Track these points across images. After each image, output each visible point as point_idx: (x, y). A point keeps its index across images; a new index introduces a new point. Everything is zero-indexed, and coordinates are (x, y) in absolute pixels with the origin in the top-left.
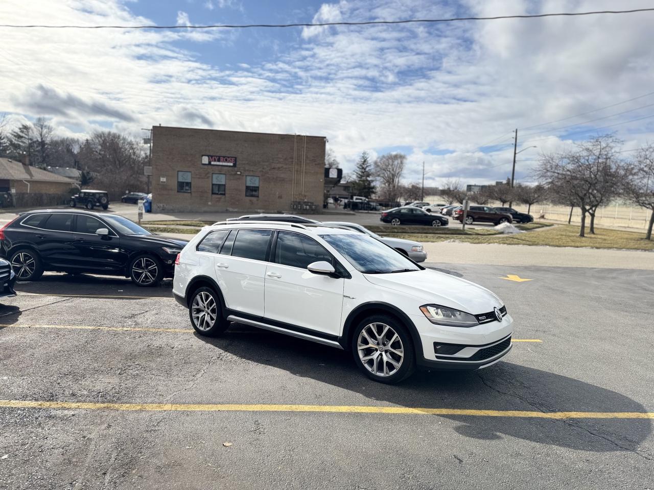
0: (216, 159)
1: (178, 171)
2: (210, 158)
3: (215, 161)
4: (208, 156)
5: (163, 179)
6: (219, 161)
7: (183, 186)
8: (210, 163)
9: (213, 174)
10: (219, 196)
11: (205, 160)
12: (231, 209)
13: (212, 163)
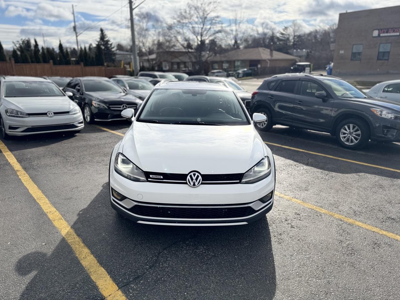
0: (385, 31)
1: (353, 45)
2: (380, 31)
3: (384, 33)
4: (379, 30)
5: (342, 52)
6: (387, 32)
7: (355, 56)
8: (379, 35)
9: (380, 43)
10: (383, 61)
11: (376, 33)
12: (391, 71)
13: (381, 35)
